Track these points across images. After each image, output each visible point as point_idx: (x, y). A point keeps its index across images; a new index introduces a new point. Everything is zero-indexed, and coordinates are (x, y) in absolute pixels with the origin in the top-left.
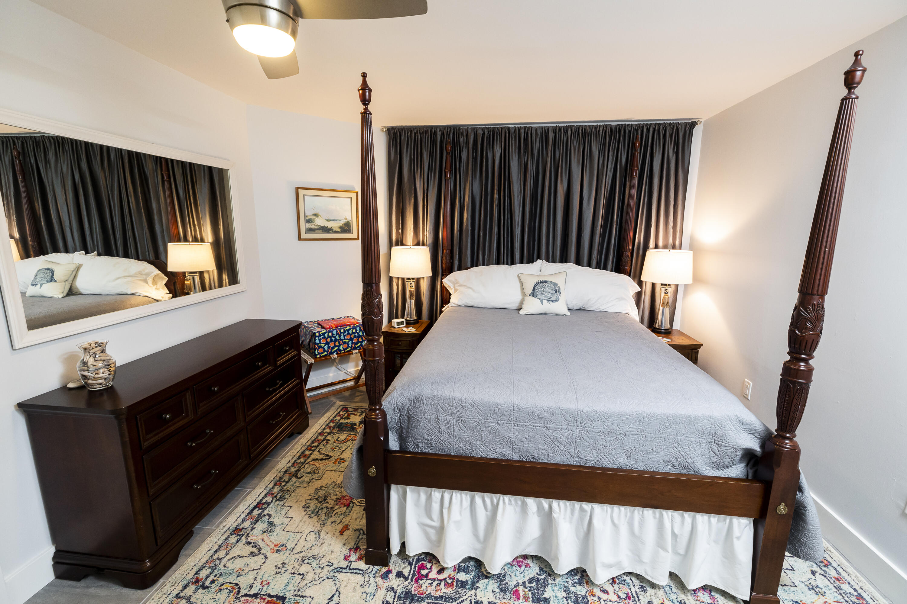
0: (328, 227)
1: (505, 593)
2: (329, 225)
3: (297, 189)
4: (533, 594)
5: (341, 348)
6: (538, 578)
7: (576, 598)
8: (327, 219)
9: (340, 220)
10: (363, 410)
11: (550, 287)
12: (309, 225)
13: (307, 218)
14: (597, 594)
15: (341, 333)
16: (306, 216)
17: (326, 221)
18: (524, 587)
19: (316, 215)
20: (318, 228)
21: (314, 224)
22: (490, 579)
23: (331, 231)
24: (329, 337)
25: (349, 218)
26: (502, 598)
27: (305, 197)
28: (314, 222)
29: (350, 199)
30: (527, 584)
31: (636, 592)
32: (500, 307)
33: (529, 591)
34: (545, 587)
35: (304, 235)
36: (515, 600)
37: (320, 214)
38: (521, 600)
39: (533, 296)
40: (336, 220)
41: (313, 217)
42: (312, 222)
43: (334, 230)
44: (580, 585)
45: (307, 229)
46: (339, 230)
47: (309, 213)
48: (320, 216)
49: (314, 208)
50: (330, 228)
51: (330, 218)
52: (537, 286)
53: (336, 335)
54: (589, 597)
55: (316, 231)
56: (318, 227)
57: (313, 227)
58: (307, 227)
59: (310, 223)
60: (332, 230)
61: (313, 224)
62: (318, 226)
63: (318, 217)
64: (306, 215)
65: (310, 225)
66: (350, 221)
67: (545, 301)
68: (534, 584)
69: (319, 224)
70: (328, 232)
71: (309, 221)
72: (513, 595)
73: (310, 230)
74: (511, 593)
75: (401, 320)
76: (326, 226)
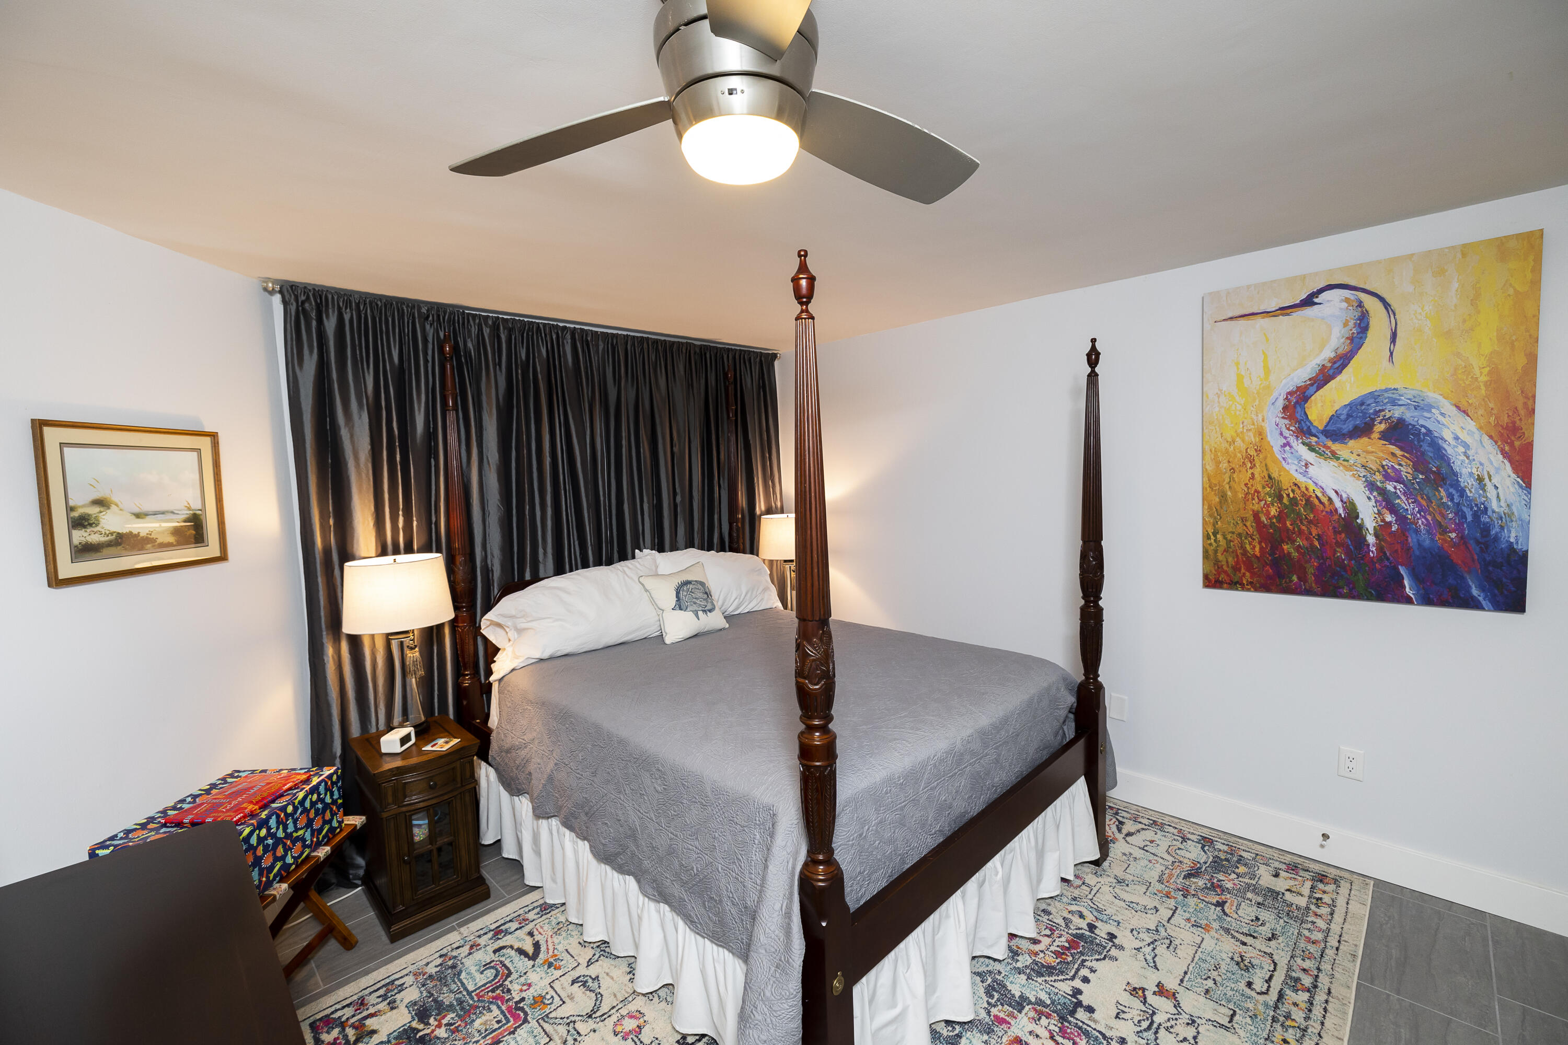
0: (141, 535)
1: (993, 1031)
2: (141, 527)
3: (39, 426)
4: (1010, 1005)
5: (289, 860)
6: (989, 985)
7: (1032, 969)
8: (137, 510)
9: (173, 512)
10: (382, 992)
11: (698, 589)
12: (80, 536)
13: (75, 514)
14: (1037, 950)
15: (287, 816)
16: (72, 509)
17: (133, 517)
18: (994, 1006)
19: (101, 503)
20: (111, 541)
21: (98, 528)
22: (964, 1034)
23: (149, 546)
24: (261, 840)
25: (196, 505)
26: (1000, 1039)
27: (66, 450)
28: (97, 525)
29: (195, 454)
30: (993, 1001)
31: (1048, 920)
32: (616, 643)
33: (1003, 1005)
34: (1004, 987)
35: (66, 569)
36: (1009, 1028)
37: (115, 498)
38: (1013, 1023)
39: (681, 609)
40: (163, 513)
41: (93, 511)
42: (91, 525)
43: (159, 541)
44: (1018, 955)
45: (76, 546)
46: (171, 539)
47: (80, 499)
48: (117, 505)
49: (94, 483)
50: (147, 538)
51: (147, 507)
52: (681, 592)
53: (278, 828)
54: (1037, 959)
55: (106, 551)
56: (110, 538)
57: (94, 538)
58: (76, 541)
59: (85, 527)
60: (152, 541)
61: (95, 529)
62: (112, 534)
63: (109, 508)
64: (71, 503)
65: (85, 534)
66: (199, 512)
67: (700, 613)
68: (996, 996)
69: (113, 529)
70: (139, 550)
71: (80, 522)
72: (1001, 1025)
73: (84, 551)
74: (997, 1026)
75: (403, 732)
76: (135, 532)
